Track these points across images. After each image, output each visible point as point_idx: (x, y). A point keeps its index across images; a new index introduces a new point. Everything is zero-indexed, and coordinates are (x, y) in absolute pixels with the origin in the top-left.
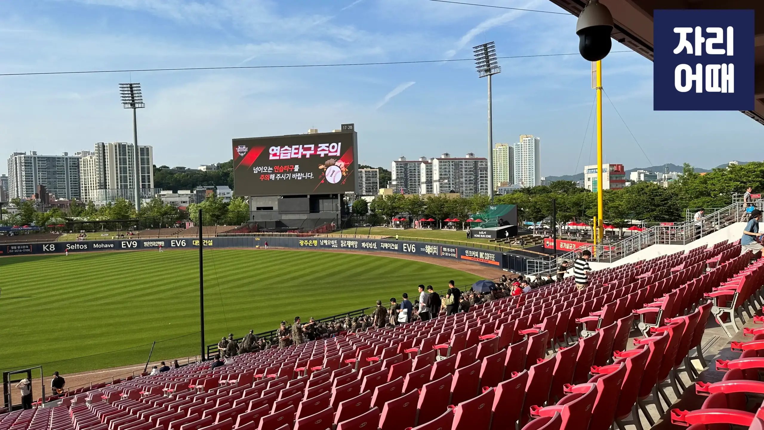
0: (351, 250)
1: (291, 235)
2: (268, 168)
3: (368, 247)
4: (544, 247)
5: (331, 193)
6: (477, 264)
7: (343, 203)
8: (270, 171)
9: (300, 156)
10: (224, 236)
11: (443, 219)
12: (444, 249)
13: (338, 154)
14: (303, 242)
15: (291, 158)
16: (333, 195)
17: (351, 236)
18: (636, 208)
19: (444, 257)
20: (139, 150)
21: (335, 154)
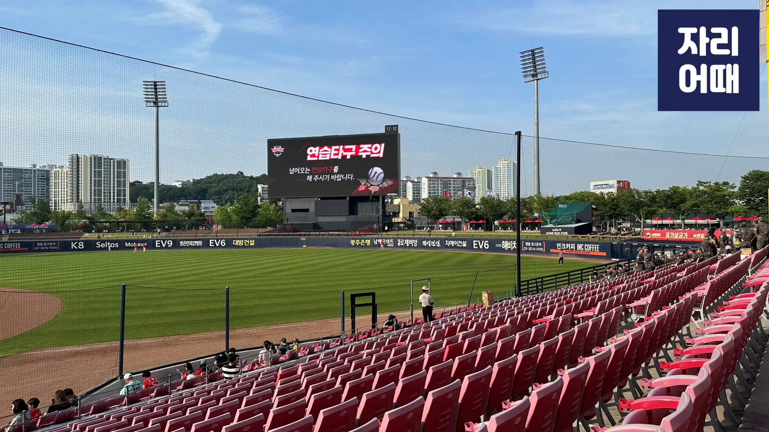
0: (410, 249)
1: (340, 235)
2: (305, 170)
3: (430, 246)
4: (643, 239)
5: (371, 196)
8: (307, 172)
9: (340, 157)
10: (267, 235)
12: (527, 243)
13: (381, 155)
14: (354, 241)
15: (331, 160)
16: (373, 197)
17: (409, 235)
19: (528, 252)
20: (116, 162)
21: (377, 155)
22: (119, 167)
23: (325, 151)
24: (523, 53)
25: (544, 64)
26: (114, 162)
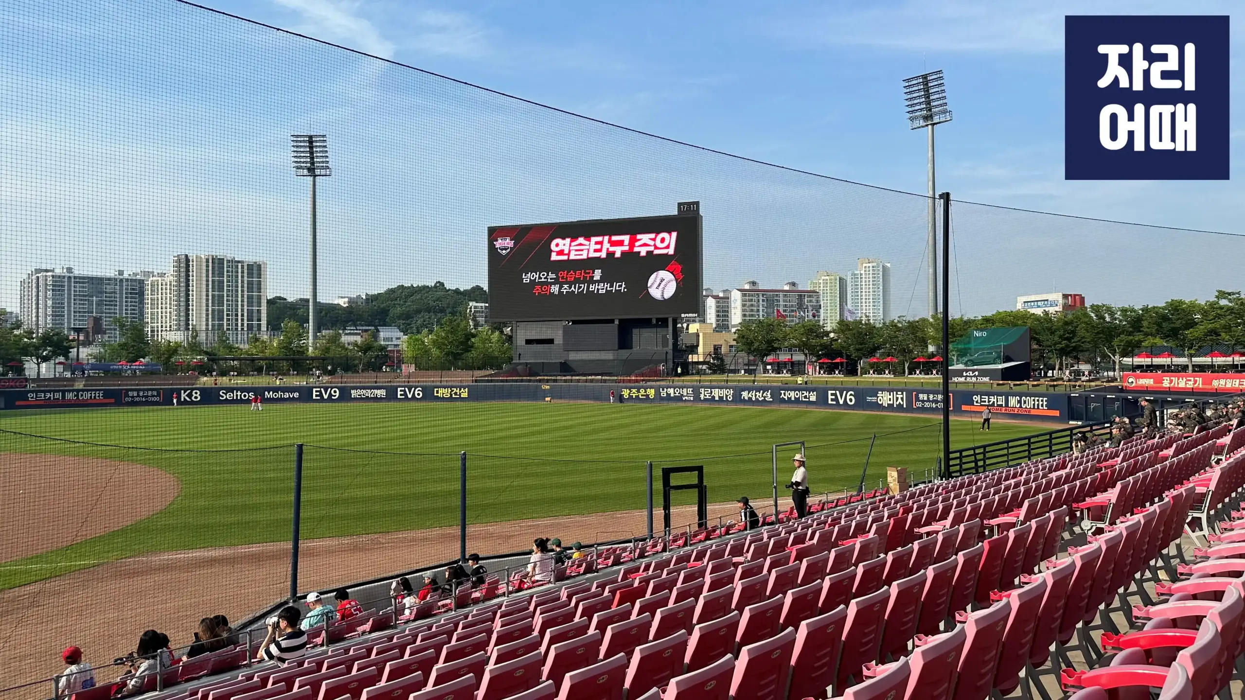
0: (720, 404)
1: (605, 381)
2: (548, 275)
3: (754, 399)
4: (1123, 388)
5: (654, 317)
8: (551, 279)
9: (603, 255)
10: (488, 381)
12: (921, 396)
13: (671, 251)
14: (629, 392)
15: (588, 258)
16: (658, 320)
19: (923, 410)
20: (246, 267)
21: (664, 251)
22: (250, 275)
23: (581, 244)
24: (908, 80)
25: (945, 98)
26: (243, 267)
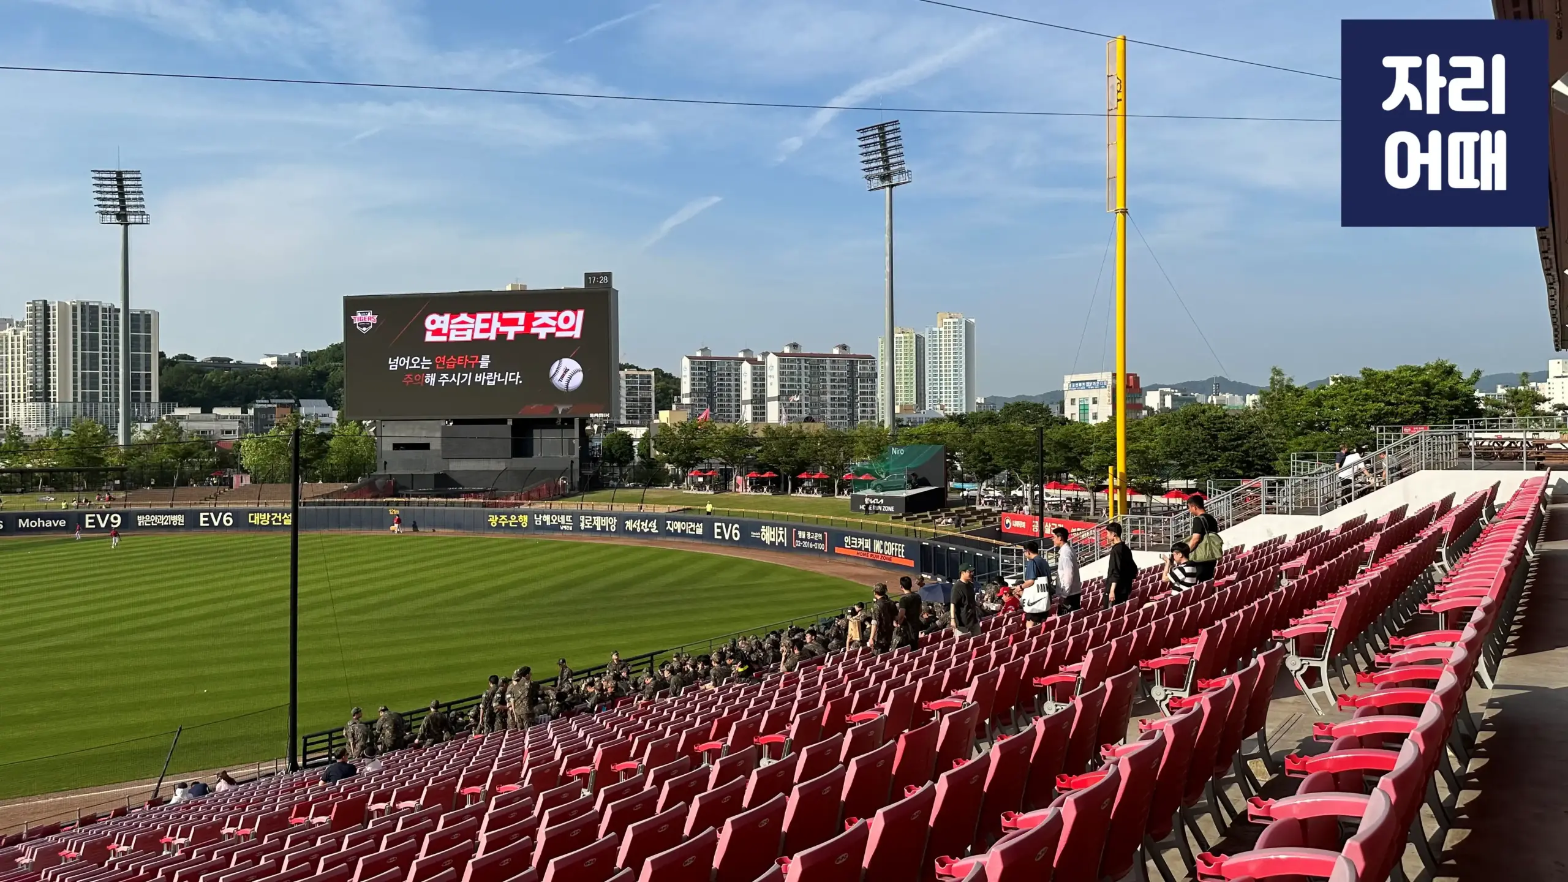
0: (604, 535)
1: (470, 504)
2: (421, 361)
3: (638, 530)
4: (1000, 530)
5: (559, 415)
6: (867, 564)
7: (585, 438)
8: (425, 366)
9: (492, 336)
10: (322, 504)
11: (794, 474)
12: (800, 533)
13: (577, 334)
14: (497, 518)
15: (474, 341)
16: (564, 420)
17: (603, 507)
18: (1181, 454)
19: (802, 551)
20: (130, 317)
21: (569, 334)
22: (135, 328)
23: (463, 322)
24: (863, 130)
25: (901, 154)
